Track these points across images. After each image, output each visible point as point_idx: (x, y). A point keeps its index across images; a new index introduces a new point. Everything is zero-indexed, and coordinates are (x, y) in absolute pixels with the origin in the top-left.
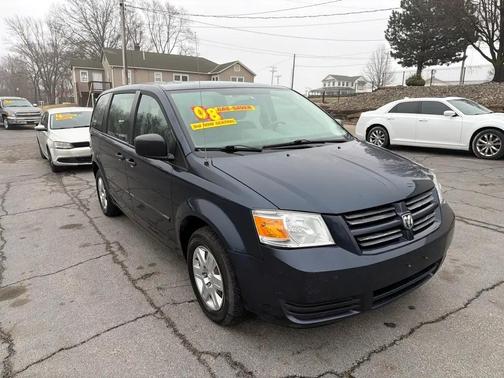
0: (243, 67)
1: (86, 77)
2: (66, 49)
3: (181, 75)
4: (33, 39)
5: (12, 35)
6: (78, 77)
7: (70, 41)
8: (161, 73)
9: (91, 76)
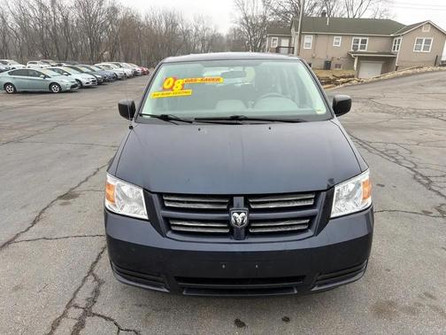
0: (433, 27)
1: (276, 42)
2: (271, 19)
3: (360, 39)
4: (249, 13)
5: (237, 10)
6: (270, 43)
7: (277, 12)
8: (340, 37)
9: (280, 42)
